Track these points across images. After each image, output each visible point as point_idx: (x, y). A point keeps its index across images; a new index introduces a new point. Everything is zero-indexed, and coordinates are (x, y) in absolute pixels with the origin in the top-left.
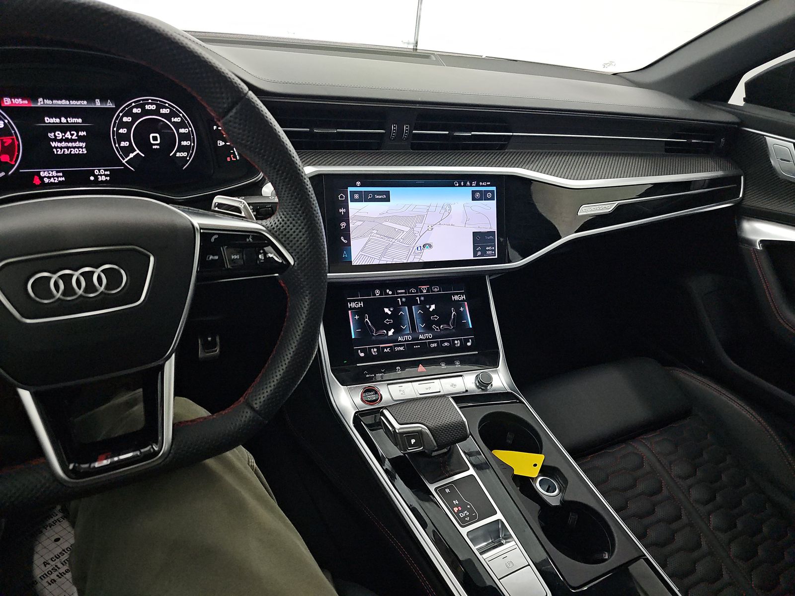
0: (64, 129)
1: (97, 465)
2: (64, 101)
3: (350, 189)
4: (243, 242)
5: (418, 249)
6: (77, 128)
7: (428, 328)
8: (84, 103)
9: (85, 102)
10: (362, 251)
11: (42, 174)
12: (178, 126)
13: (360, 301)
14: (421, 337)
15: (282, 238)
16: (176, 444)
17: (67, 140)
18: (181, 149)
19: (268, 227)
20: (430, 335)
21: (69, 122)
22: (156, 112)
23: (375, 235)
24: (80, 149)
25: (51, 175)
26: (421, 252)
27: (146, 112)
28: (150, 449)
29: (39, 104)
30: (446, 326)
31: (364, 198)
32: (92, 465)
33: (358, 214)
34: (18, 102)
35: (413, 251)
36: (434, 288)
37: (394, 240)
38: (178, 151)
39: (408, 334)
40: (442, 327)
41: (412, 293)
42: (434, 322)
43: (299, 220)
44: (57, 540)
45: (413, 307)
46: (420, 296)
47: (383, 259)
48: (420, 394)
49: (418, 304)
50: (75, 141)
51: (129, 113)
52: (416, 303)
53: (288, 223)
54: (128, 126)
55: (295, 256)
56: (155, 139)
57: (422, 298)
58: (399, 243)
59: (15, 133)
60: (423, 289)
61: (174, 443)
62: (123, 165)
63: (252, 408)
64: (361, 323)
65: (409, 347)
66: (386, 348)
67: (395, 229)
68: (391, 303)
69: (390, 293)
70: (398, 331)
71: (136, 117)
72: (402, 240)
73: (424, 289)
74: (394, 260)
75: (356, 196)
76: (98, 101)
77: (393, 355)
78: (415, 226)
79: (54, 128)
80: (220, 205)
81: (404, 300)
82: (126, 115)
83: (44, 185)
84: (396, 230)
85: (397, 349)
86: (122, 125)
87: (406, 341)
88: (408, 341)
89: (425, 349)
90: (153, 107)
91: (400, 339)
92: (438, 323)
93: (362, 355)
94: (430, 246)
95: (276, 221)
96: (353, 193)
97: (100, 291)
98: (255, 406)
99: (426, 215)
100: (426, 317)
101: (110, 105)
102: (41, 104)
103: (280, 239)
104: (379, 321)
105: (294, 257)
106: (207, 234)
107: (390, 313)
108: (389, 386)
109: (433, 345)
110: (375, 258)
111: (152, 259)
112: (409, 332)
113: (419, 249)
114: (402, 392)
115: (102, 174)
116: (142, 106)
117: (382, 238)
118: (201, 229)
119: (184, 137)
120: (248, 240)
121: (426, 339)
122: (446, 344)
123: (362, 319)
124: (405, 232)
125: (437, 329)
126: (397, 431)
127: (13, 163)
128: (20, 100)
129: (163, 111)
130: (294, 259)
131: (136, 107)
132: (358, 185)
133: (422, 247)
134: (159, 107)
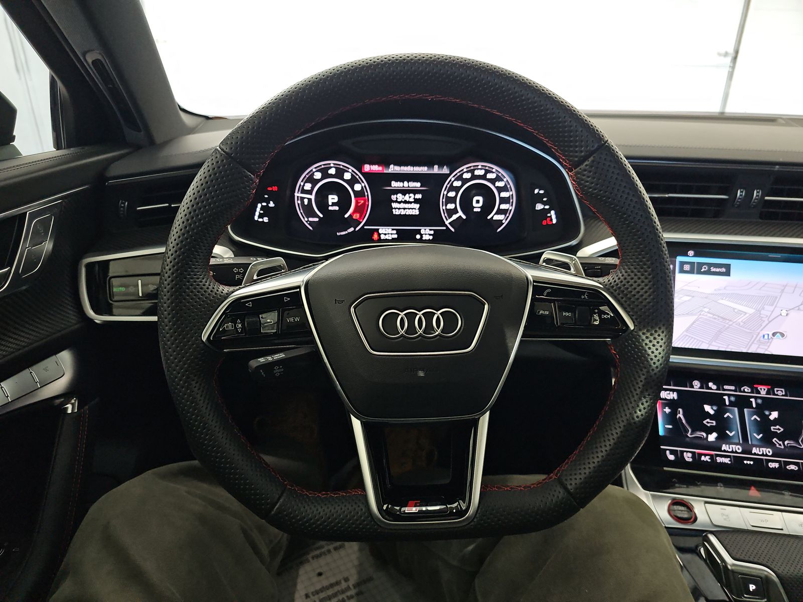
0: (404, 192)
1: (407, 510)
2: (409, 167)
3: (679, 259)
4: (577, 299)
5: (764, 337)
6: (415, 192)
7: (767, 441)
8: (423, 170)
9: (426, 168)
10: (687, 330)
11: (380, 231)
12: (500, 190)
13: (673, 391)
14: (754, 450)
15: (622, 298)
16: (482, 509)
17: (405, 202)
18: (500, 212)
19: (606, 285)
20: (769, 451)
21: (410, 186)
22: (484, 177)
23: (706, 314)
24: (414, 210)
25: (387, 232)
26: (768, 342)
27: (474, 177)
28: (457, 506)
29: (390, 170)
30: (792, 443)
31: (696, 269)
32: (403, 509)
33: (686, 288)
34: (376, 168)
35: (758, 339)
36: (777, 391)
37: (731, 323)
38: (497, 213)
39: (737, 444)
40: (788, 444)
41: (744, 392)
42: (775, 435)
43: (646, 278)
44: (320, 574)
45: (745, 409)
46: (756, 398)
47: (714, 343)
48: (753, 526)
49: (753, 408)
50: (411, 203)
51: (460, 178)
52: (750, 405)
53: (632, 282)
54: (457, 189)
55: (636, 319)
56: (478, 202)
57: (759, 401)
58: (738, 327)
59: (368, 195)
60: (761, 389)
61: (480, 507)
62: (446, 226)
63: (566, 488)
64: (671, 418)
65: (737, 461)
66: (705, 455)
67: (734, 309)
68: (716, 400)
69: (714, 387)
70: (723, 437)
71: (465, 181)
72: (742, 324)
73: (763, 391)
74: (730, 347)
75: (687, 267)
76: (436, 167)
77: (713, 466)
78: (763, 309)
79: (396, 192)
80: (548, 261)
81: (733, 399)
82: (457, 179)
83: (380, 240)
84: (736, 310)
85: (719, 460)
86: (452, 188)
87: (732, 452)
88: (736, 452)
89: (760, 467)
90: (482, 172)
91: (724, 447)
92: (782, 437)
93: (671, 457)
94: (782, 335)
95: (616, 278)
96: (682, 264)
97: (437, 333)
98: (569, 487)
99: (779, 297)
100: (764, 426)
101: (445, 170)
102: (392, 171)
103: (620, 299)
104: (697, 419)
105: (635, 321)
106: (540, 287)
107: (712, 412)
108: (706, 504)
109: (772, 465)
110: (703, 342)
111: (486, 307)
112: (737, 441)
113: (766, 337)
114: (725, 517)
115: (427, 233)
116: (472, 171)
117: (715, 319)
118: (534, 281)
119: (504, 201)
120: (583, 297)
121: (763, 455)
122: (792, 467)
123: (674, 413)
124: (747, 315)
125: (780, 445)
126: (729, 567)
127: (361, 220)
128: (377, 166)
129: (489, 176)
130: (634, 322)
131: (467, 172)
132: (690, 255)
133: (771, 335)
134: (487, 172)
